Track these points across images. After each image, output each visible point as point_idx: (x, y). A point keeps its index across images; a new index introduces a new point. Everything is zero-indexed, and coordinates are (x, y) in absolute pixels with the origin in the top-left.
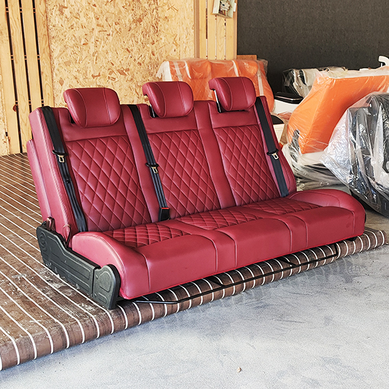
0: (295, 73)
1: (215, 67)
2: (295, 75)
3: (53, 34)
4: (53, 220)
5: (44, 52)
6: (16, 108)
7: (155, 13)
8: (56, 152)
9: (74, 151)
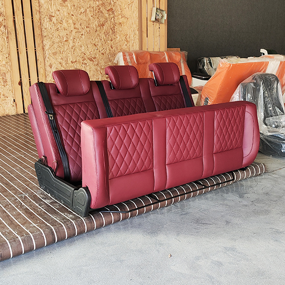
0: (206, 60)
1: (153, 56)
2: (205, 61)
3: (45, 34)
4: (45, 157)
5: (39, 46)
6: (20, 83)
7: (112, 20)
8: (47, 113)
9: (60, 112)
